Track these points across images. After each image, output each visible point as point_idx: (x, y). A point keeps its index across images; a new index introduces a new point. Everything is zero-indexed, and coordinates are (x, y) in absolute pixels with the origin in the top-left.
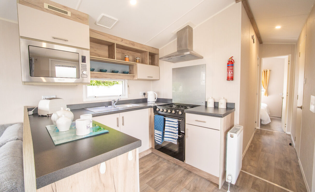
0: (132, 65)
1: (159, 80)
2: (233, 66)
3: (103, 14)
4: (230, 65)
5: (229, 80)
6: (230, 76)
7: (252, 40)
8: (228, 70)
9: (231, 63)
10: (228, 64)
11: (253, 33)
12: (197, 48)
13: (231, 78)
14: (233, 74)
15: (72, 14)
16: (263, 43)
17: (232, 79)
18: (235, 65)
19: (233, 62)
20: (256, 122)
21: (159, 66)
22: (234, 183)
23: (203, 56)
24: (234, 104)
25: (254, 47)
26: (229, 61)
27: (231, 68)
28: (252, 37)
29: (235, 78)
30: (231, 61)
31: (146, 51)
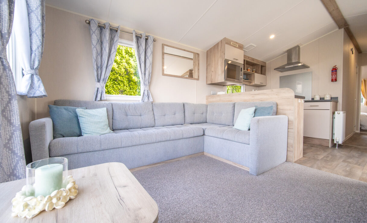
0: (250, 74)
1: (265, 86)
2: (336, 72)
3: (251, 44)
4: (334, 71)
5: (333, 82)
6: (334, 79)
7: (351, 52)
8: (332, 74)
9: (334, 70)
10: (332, 70)
11: (352, 46)
12: (304, 60)
13: (334, 80)
14: (336, 77)
15: (238, 46)
16: (363, 53)
17: (336, 80)
18: (338, 71)
19: (336, 68)
20: (355, 126)
21: (266, 75)
22: (340, 142)
23: (309, 66)
24: (338, 97)
25: (353, 57)
26: (333, 69)
27: (335, 73)
28: (352, 50)
29: (338, 79)
30: (335, 68)
31: (259, 64)
